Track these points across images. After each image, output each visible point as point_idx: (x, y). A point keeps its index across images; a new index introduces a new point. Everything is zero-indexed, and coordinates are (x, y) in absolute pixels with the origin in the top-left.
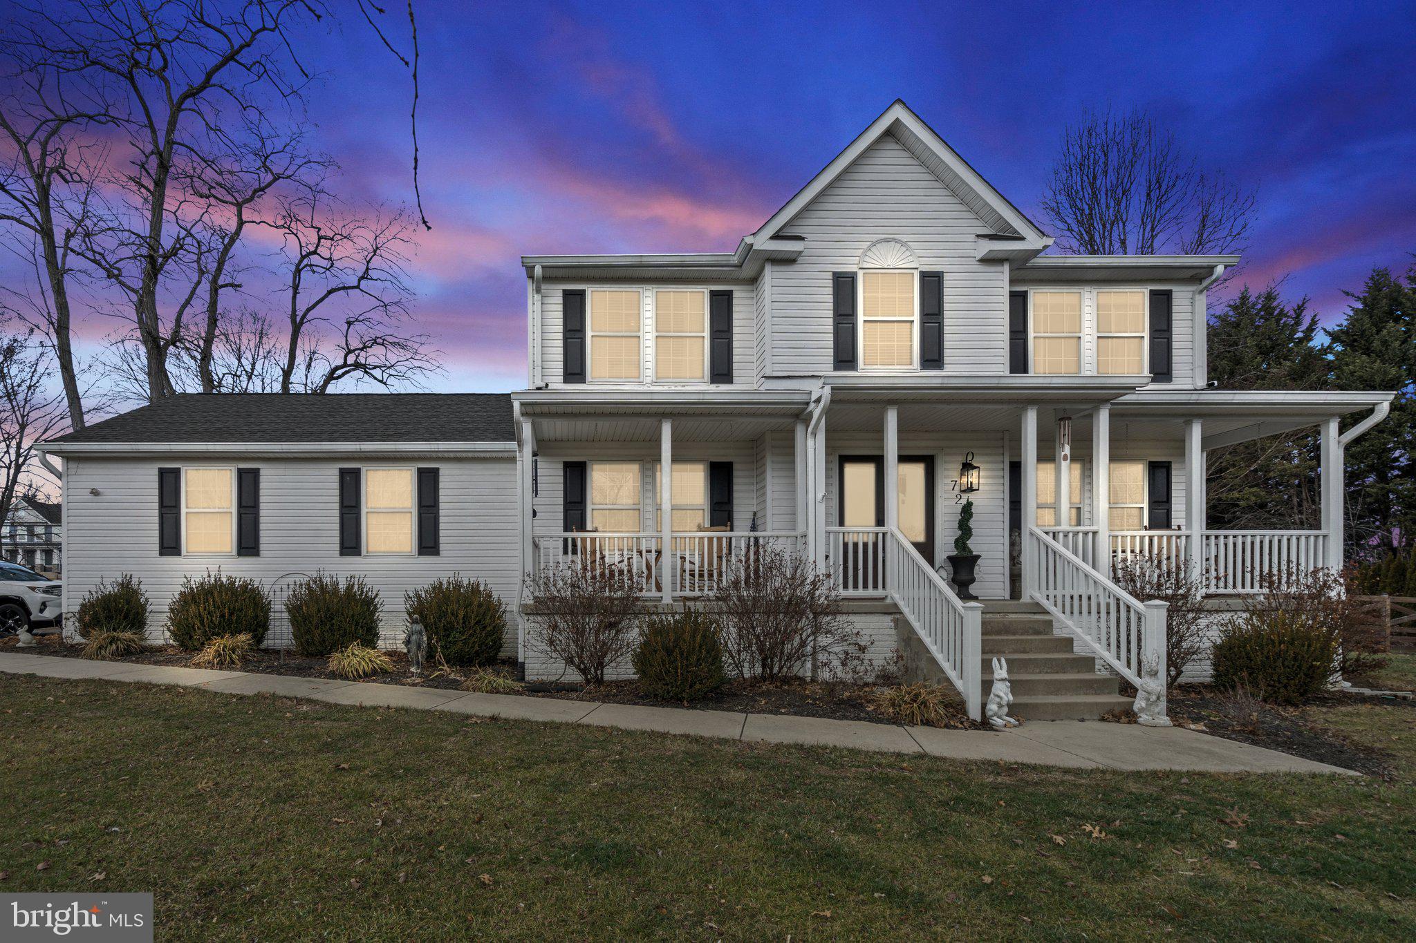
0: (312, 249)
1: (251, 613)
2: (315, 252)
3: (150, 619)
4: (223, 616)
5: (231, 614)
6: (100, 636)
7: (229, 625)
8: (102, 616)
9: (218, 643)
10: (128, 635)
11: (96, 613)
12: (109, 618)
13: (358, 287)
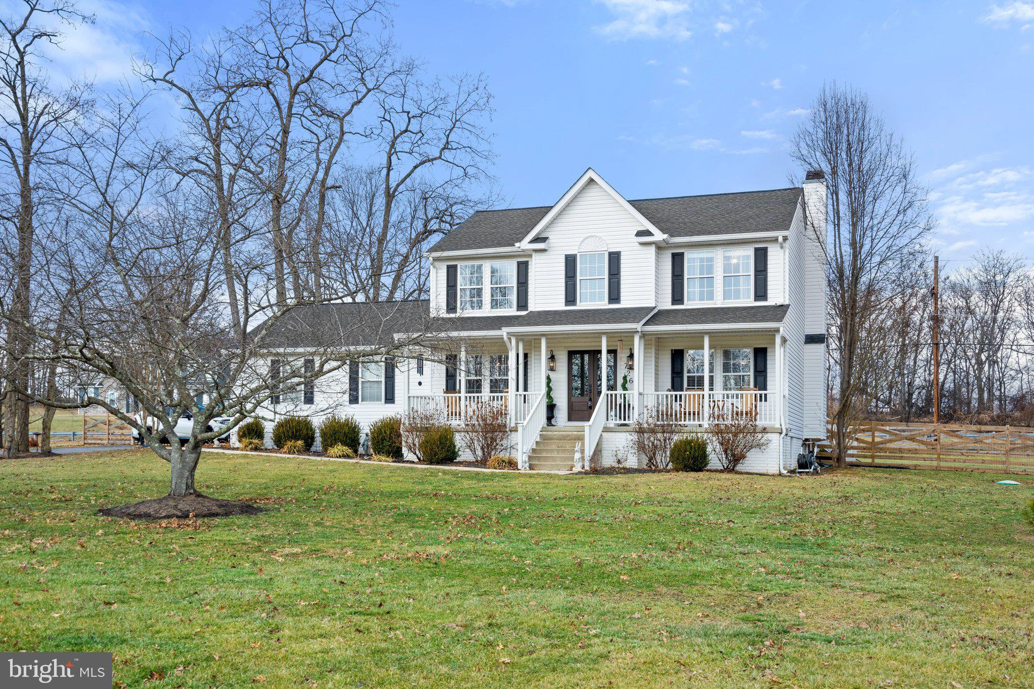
0: (404, 128)
1: (305, 432)
2: (406, 131)
3: (266, 435)
4: (293, 433)
5: (296, 432)
6: (246, 441)
7: (296, 437)
8: (246, 432)
9: (289, 444)
10: (256, 441)
11: (244, 431)
12: (249, 433)
13: (440, 158)
